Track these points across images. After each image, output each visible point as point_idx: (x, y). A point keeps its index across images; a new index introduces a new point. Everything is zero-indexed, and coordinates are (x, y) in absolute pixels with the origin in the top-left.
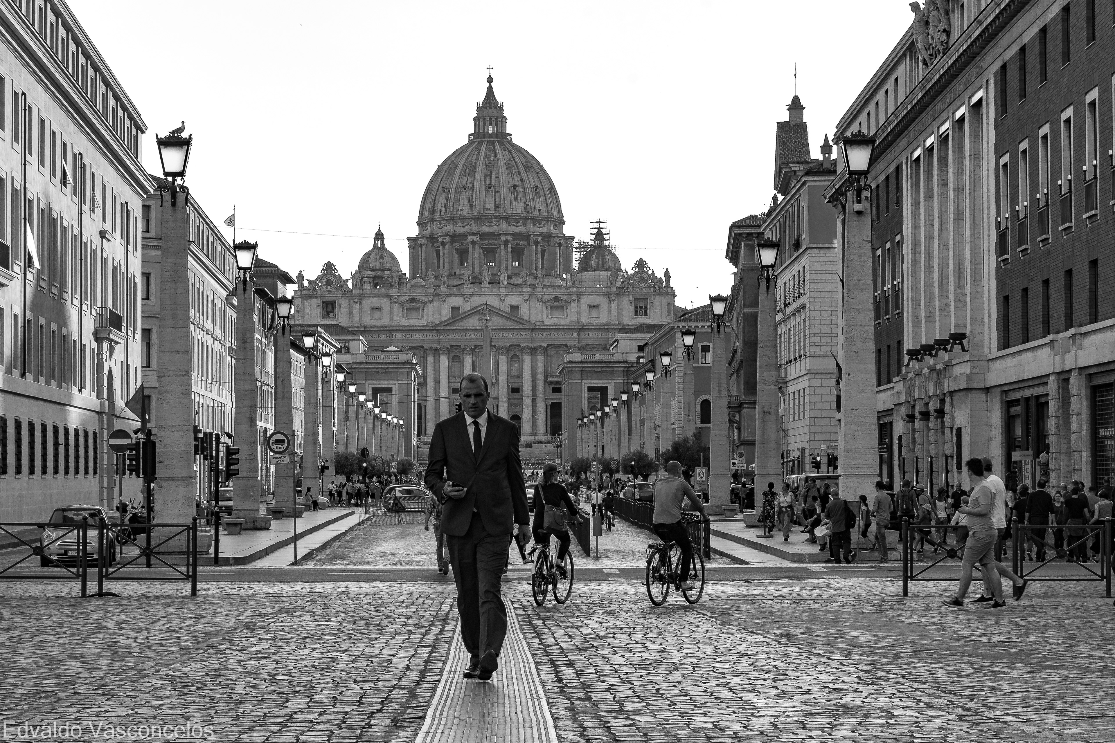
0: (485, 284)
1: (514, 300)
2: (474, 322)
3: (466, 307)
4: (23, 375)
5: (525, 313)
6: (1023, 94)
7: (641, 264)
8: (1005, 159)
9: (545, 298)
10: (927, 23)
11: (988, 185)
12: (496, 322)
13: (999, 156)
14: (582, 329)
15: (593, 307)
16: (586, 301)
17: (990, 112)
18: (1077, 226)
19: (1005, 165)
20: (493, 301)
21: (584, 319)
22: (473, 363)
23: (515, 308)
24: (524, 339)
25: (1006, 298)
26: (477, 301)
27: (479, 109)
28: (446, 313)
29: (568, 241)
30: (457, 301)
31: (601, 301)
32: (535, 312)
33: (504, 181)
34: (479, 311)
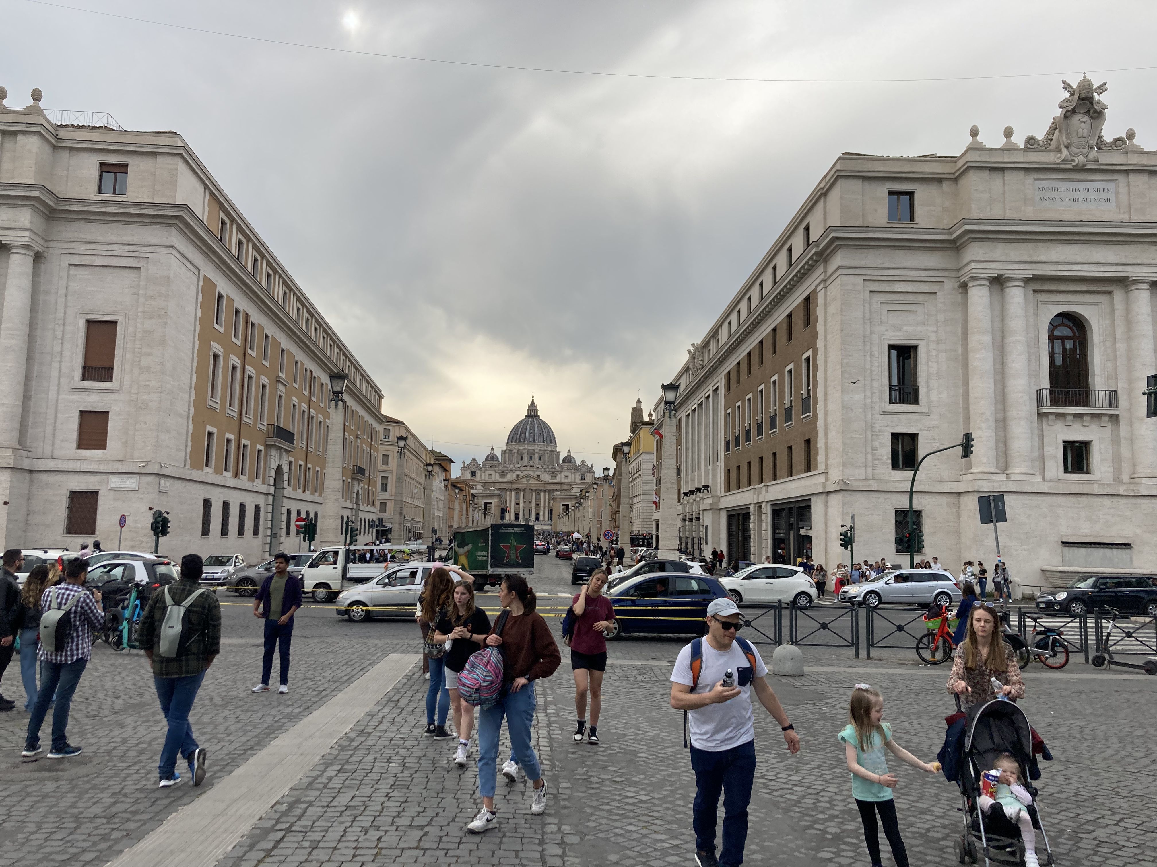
0: (529, 467)
1: (538, 473)
2: (524, 480)
3: (521, 475)
4: (304, 491)
5: (542, 478)
6: (738, 381)
7: (583, 462)
8: (730, 410)
9: (550, 473)
10: (694, 358)
11: (721, 423)
12: (532, 480)
13: (726, 409)
14: (562, 484)
15: (566, 476)
16: (563, 474)
17: (722, 391)
18: (766, 437)
19: (729, 414)
20: (531, 473)
21: (563, 480)
22: (523, 494)
23: (539, 476)
24: (541, 487)
25: (729, 470)
26: (525, 473)
27: (529, 407)
28: (514, 477)
29: (558, 453)
30: (518, 473)
31: (569, 474)
32: (546, 477)
33: (536, 432)
34: (526, 477)
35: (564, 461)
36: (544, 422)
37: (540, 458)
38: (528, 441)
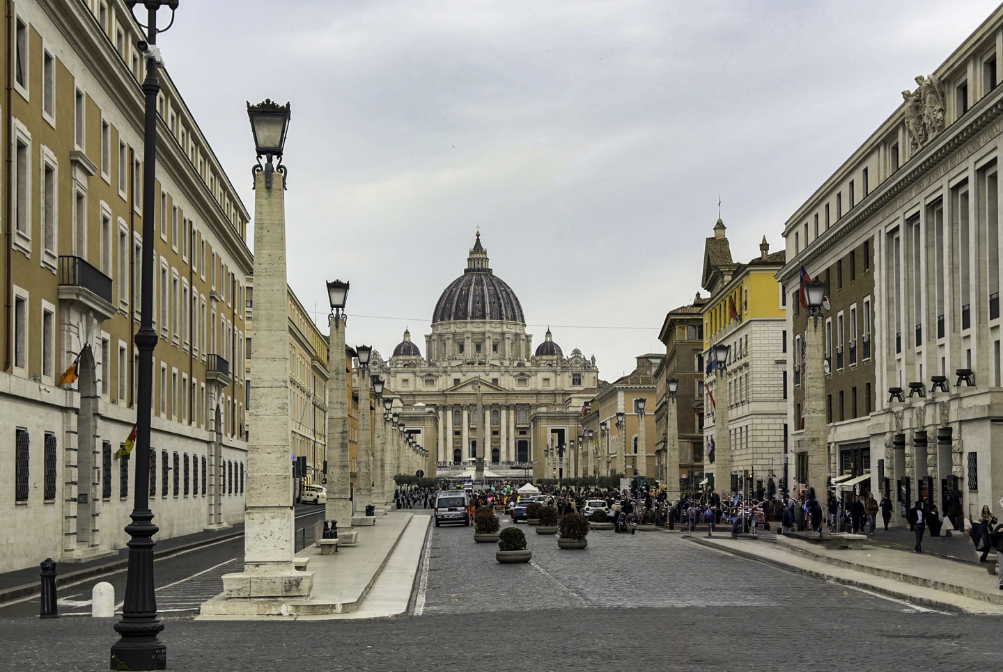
0: (476, 365)
1: (495, 375)
2: (469, 389)
3: (463, 379)
5: (502, 383)
7: (576, 352)
9: (515, 374)
12: (484, 389)
14: (538, 394)
15: (546, 380)
16: (541, 376)
20: (483, 376)
21: (540, 387)
22: (468, 415)
23: (495, 381)
24: (501, 401)
26: (471, 376)
27: (471, 253)
28: (451, 383)
29: (528, 338)
30: (458, 376)
31: (551, 375)
32: (508, 383)
33: (487, 300)
34: (472, 382)
35: (540, 351)
36: (501, 283)
37: (495, 348)
38: (473, 317)
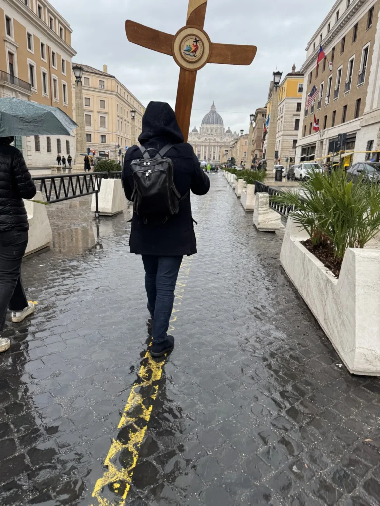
0: (211, 135)
1: (215, 138)
2: (209, 141)
5: (216, 140)
7: (235, 132)
9: (220, 138)
12: (212, 141)
14: (225, 143)
15: (227, 139)
16: (226, 138)
21: (226, 141)
22: (208, 148)
23: (215, 139)
24: (216, 144)
27: (212, 107)
28: (204, 140)
29: (224, 129)
30: (206, 137)
32: (218, 140)
33: (215, 119)
34: (210, 139)
35: (226, 132)
36: (218, 115)
37: (216, 131)
38: (211, 123)
